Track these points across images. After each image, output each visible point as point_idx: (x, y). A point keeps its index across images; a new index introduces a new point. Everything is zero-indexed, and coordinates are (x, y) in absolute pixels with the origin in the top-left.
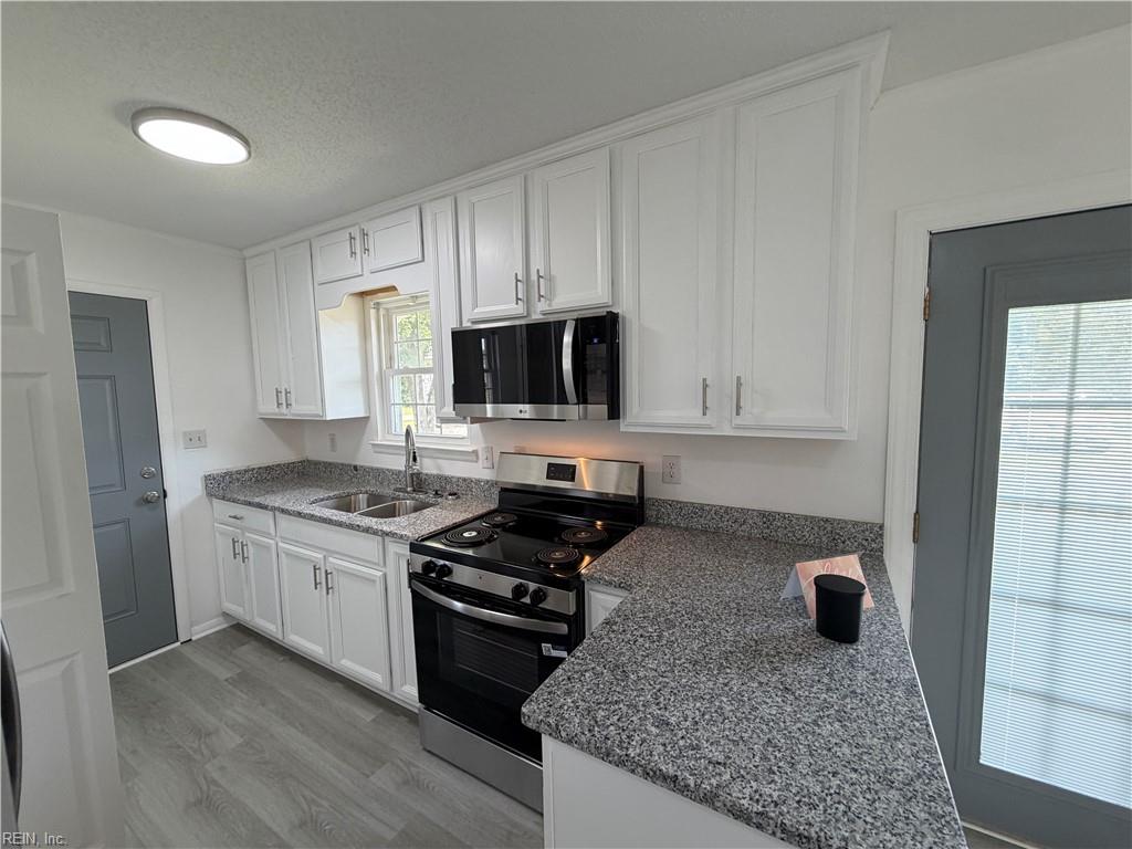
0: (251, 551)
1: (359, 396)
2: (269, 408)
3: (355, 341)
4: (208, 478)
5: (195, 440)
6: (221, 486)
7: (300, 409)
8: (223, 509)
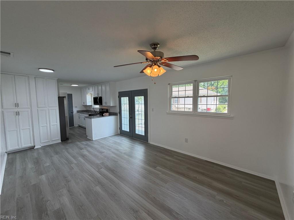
0: (80, 118)
1: (91, 103)
2: (83, 104)
3: (91, 97)
4: (77, 111)
5: (76, 107)
6: (78, 112)
7: (85, 104)
8: (78, 114)
